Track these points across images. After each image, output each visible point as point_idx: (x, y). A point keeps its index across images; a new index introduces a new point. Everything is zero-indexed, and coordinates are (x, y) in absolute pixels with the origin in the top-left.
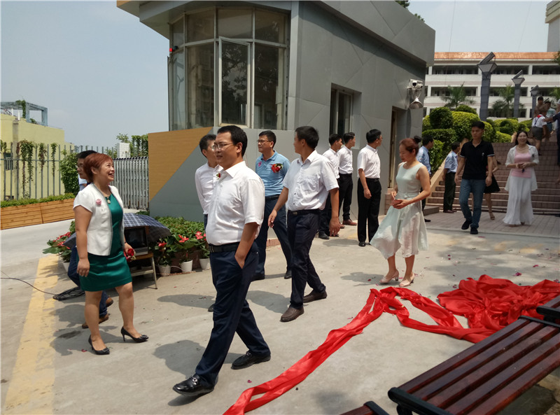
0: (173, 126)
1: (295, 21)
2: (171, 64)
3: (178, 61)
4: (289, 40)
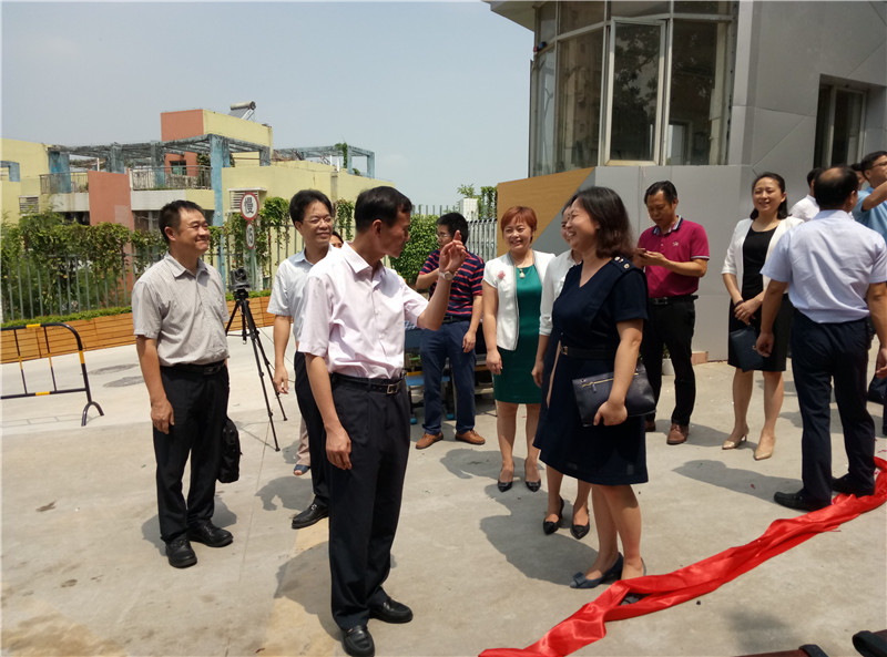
0: (534, 169)
2: (535, 72)
3: (547, 65)
4: (737, 6)
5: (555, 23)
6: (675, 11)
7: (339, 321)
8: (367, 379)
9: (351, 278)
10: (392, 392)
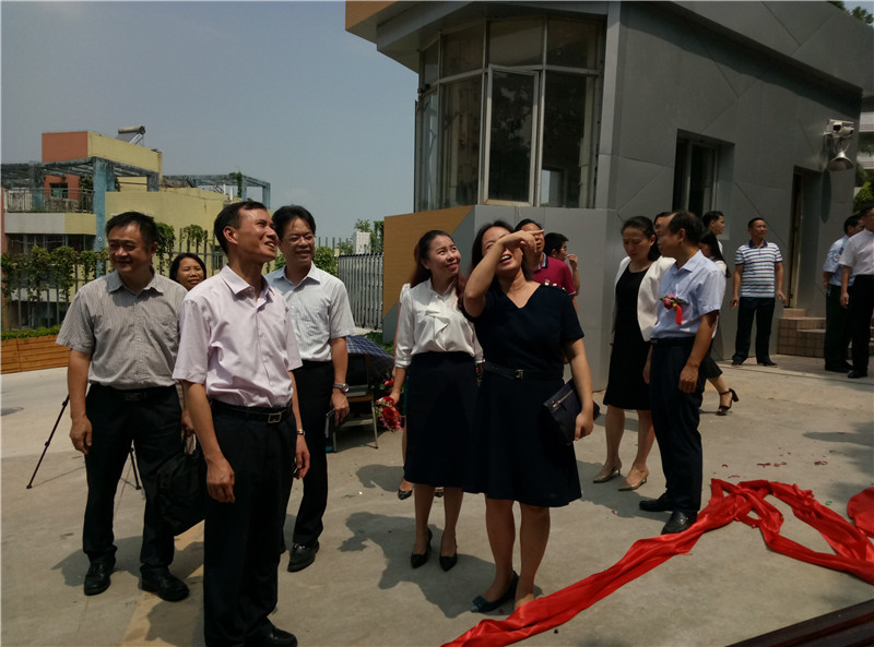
0: (419, 205)
1: (613, 33)
2: (419, 113)
4: (603, 62)
5: (437, 67)
6: (548, 63)
7: (218, 344)
8: (246, 408)
9: (230, 298)
10: (275, 421)
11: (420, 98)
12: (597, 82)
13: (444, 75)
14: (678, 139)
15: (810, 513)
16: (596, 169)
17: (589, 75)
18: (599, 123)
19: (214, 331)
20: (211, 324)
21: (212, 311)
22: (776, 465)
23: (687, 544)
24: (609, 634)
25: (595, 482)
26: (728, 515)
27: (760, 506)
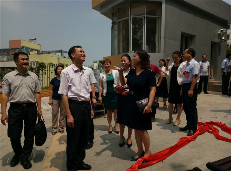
0: (113, 54)
1: (164, 6)
2: (112, 29)
3: (115, 28)
4: (161, 14)
5: (117, 18)
6: (146, 15)
7: (70, 84)
8: (79, 101)
9: (73, 72)
10: (86, 105)
11: (113, 26)
12: (160, 19)
13: (119, 19)
14: (181, 34)
15: (226, 129)
16: (160, 42)
17: (157, 18)
18: (161, 30)
19: (69, 81)
20: (69, 79)
21: (69, 75)
22: (214, 118)
23: (194, 138)
24: (177, 162)
25: (166, 124)
26: (204, 131)
27: (212, 128)
